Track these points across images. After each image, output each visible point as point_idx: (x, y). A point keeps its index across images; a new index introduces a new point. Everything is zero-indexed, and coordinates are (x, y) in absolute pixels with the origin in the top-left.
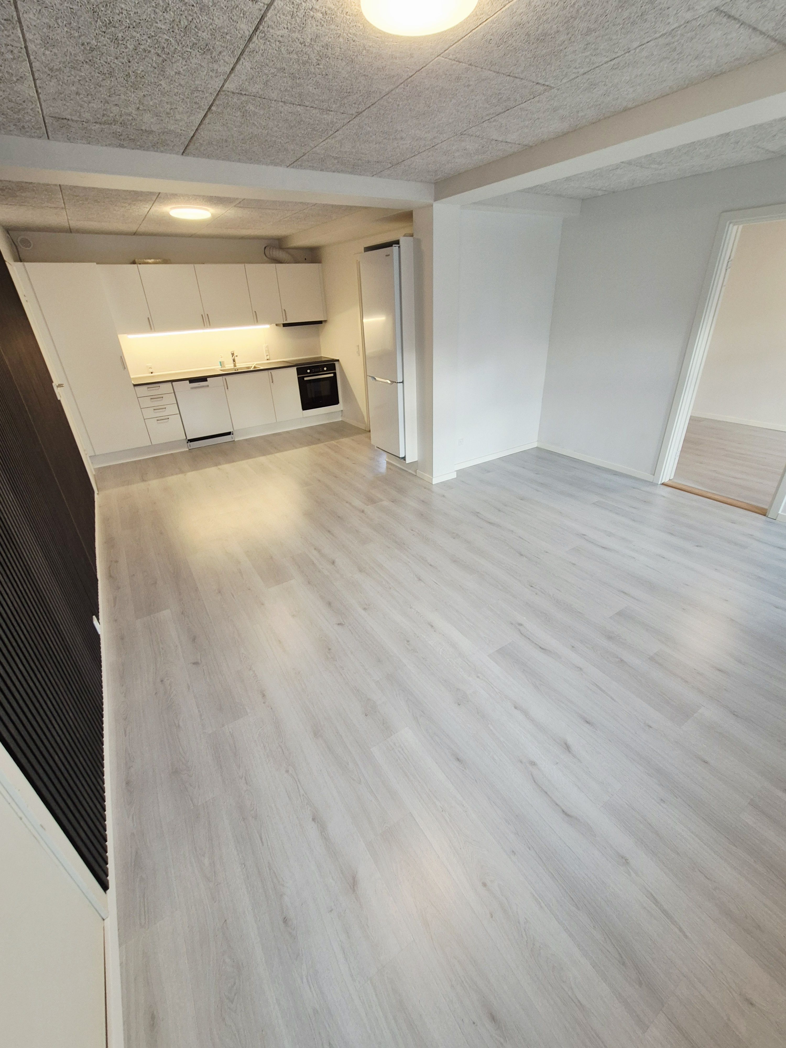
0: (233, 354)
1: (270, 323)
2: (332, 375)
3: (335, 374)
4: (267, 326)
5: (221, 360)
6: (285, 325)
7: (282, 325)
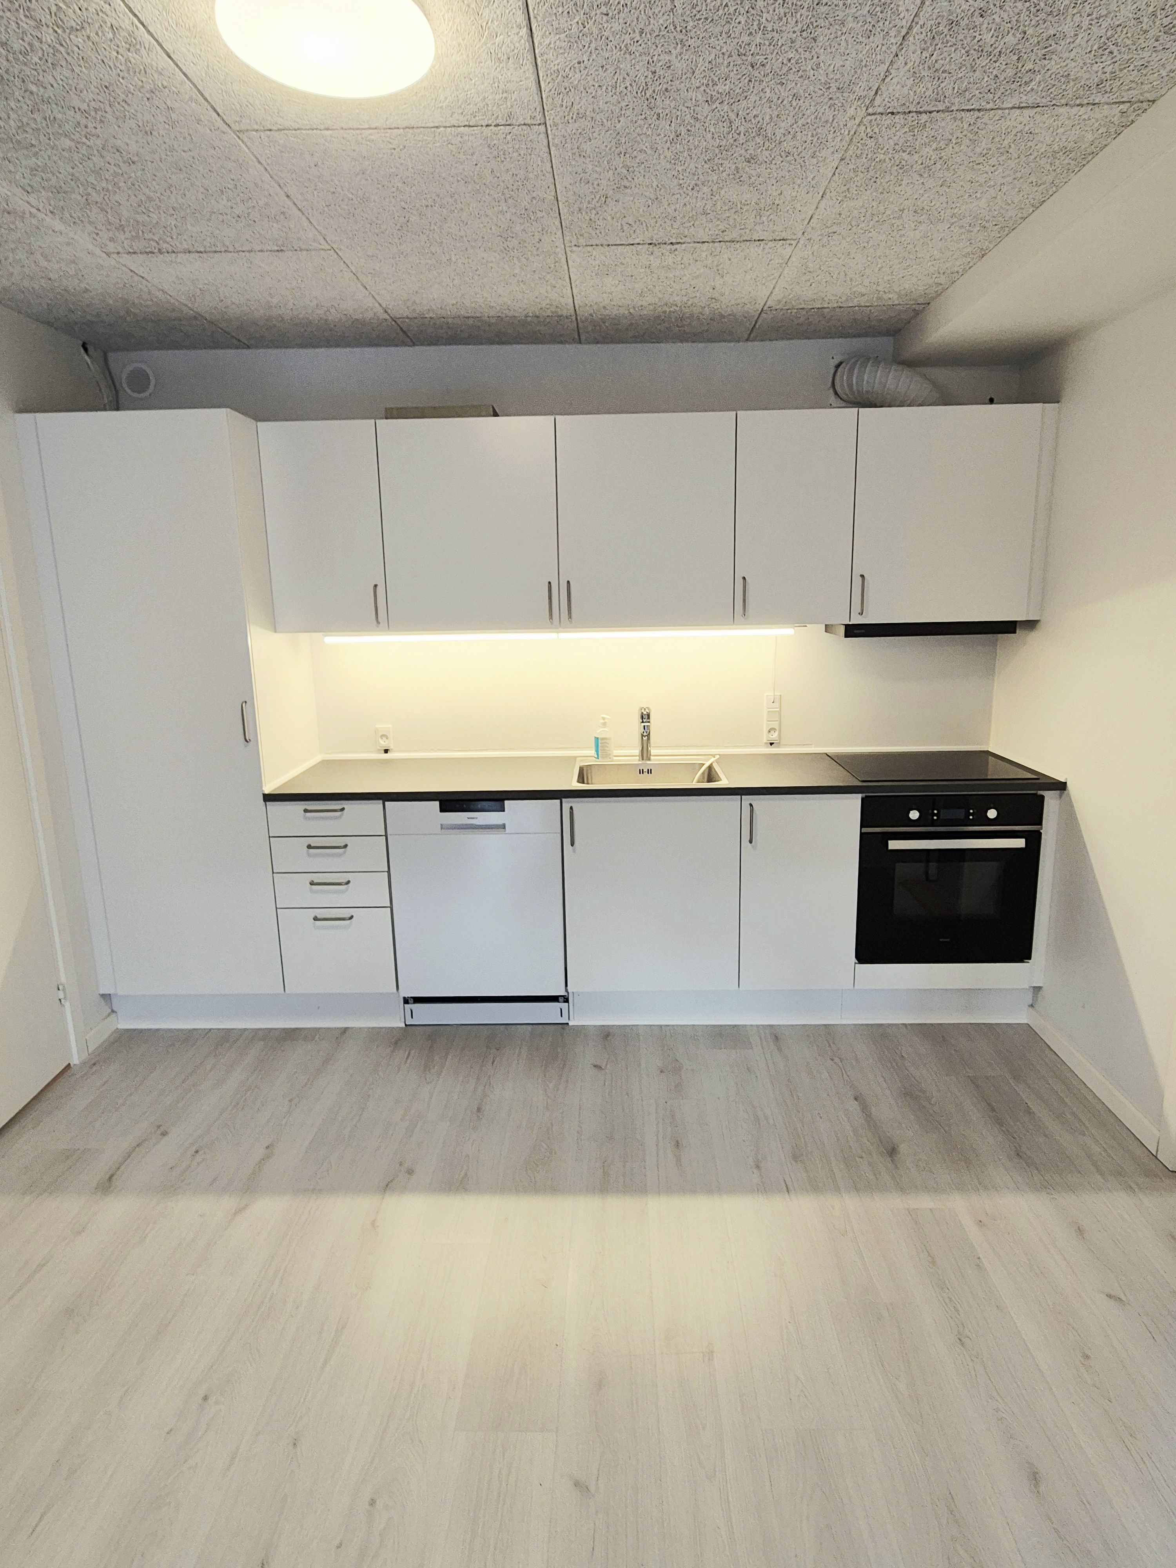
0: (645, 717)
1: (800, 620)
2: (1019, 843)
3: (1034, 840)
4: (788, 631)
5: (600, 733)
6: (852, 631)
7: (842, 630)
